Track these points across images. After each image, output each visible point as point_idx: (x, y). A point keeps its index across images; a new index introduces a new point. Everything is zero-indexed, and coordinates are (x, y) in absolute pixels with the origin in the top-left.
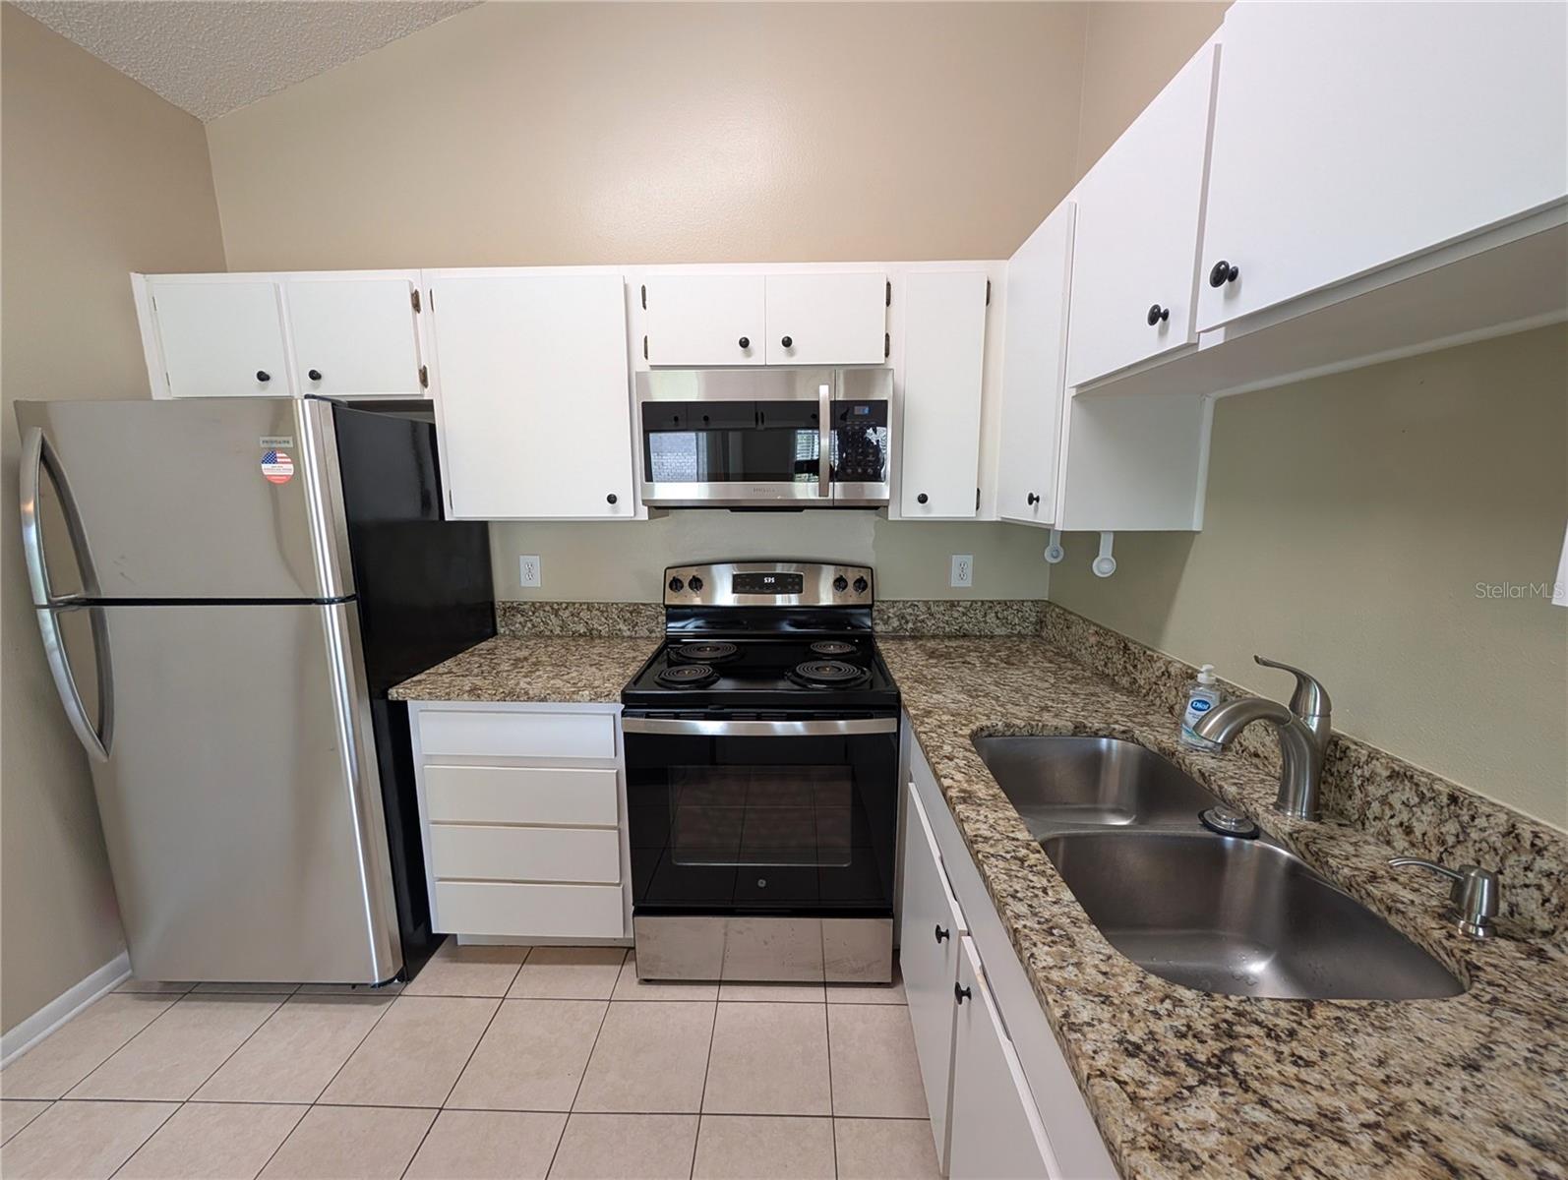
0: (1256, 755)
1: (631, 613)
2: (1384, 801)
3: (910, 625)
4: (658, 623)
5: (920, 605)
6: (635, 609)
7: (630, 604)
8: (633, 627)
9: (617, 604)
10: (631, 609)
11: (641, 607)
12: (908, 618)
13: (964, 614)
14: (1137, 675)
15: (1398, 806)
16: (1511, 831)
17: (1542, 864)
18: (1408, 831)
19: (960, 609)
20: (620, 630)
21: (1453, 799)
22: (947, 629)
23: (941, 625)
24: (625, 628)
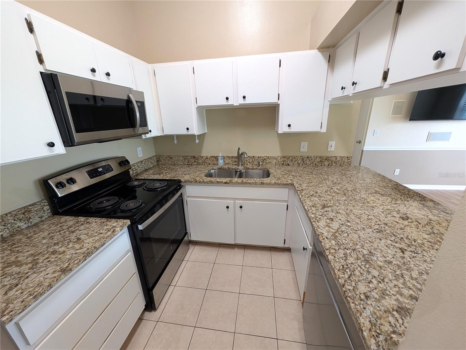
0: (228, 163)
1: (23, 214)
2: (246, 160)
3: (135, 172)
4: (44, 211)
5: (135, 164)
6: (26, 210)
7: (21, 209)
8: (28, 221)
9: (10, 213)
10: (23, 211)
11: (30, 207)
12: (134, 169)
13: (145, 164)
14: (199, 161)
15: (248, 160)
16: (258, 157)
17: (261, 159)
18: (249, 162)
19: (143, 163)
20: (18, 227)
21: (253, 157)
22: (142, 170)
23: (141, 169)
24: (22, 224)
